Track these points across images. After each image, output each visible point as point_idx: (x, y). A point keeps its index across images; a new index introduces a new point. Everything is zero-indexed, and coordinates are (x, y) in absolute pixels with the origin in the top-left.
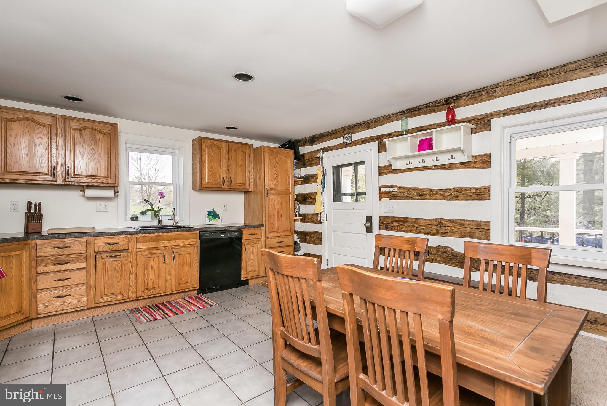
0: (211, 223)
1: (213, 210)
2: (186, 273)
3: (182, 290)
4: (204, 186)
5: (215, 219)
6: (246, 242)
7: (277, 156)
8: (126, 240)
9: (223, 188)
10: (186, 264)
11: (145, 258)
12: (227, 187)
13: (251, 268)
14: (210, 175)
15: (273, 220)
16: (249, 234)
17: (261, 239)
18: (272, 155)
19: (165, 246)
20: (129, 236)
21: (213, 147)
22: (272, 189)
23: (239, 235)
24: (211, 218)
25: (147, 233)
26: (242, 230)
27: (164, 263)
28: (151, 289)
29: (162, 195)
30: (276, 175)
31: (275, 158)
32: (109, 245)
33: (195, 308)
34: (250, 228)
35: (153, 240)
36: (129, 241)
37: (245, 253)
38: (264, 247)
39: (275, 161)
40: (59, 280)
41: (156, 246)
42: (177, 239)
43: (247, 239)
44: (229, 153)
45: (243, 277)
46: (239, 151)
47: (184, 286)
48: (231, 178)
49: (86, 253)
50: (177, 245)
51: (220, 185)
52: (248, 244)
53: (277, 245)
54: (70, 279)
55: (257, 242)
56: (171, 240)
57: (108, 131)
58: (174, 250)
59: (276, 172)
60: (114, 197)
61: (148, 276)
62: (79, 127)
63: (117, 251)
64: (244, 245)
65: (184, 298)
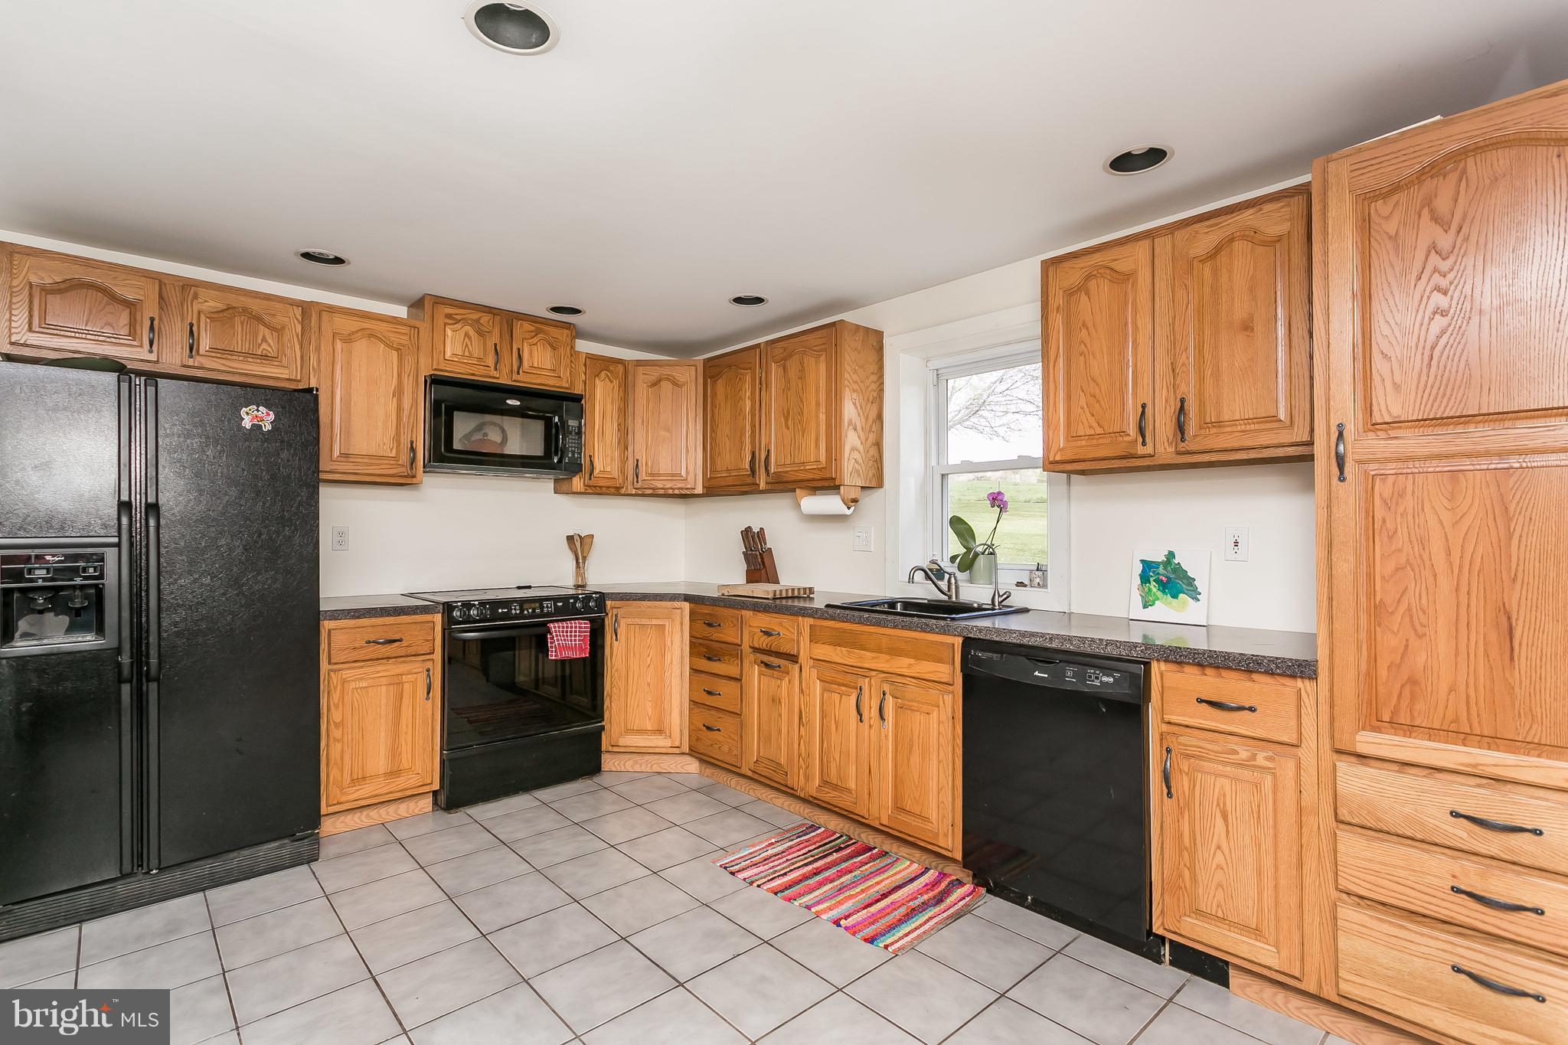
0: (1150, 614)
1: (1171, 555)
2: (917, 782)
3: (910, 835)
4: (1058, 458)
5: (1175, 596)
6: (1182, 739)
7: (1453, 178)
8: (792, 630)
9: (1143, 457)
10: (916, 747)
11: (824, 690)
12: (1166, 444)
13: (1211, 895)
14: (1082, 408)
15: (1407, 646)
16: (1200, 701)
17: (1300, 752)
18: (1396, 188)
19: (866, 666)
20: (800, 618)
21: (1092, 284)
22: (1396, 423)
23: (1124, 692)
24: (1154, 590)
25: (827, 619)
26: (1159, 668)
27: (861, 721)
28: (835, 787)
29: (997, 500)
30: (1437, 316)
31: (1428, 202)
32: (766, 637)
33: (835, 914)
34: (1210, 665)
35: (840, 640)
36: (799, 634)
37: (1169, 794)
38: (1327, 811)
39: (1435, 219)
40: (709, 693)
41: (846, 663)
42: (894, 652)
43: (1187, 726)
44: (1174, 279)
45: (1163, 924)
46: (1231, 253)
47: (911, 826)
48: (1182, 401)
49: (741, 646)
50: (898, 671)
51: (1129, 442)
52: (1191, 751)
53: (1464, 835)
54: (719, 694)
55: (1261, 760)
56: (879, 650)
57: (823, 347)
58: (886, 687)
59: (1438, 300)
60: (849, 512)
61: (829, 747)
62: (782, 356)
63: (779, 655)
64: (1168, 751)
65: (927, 870)
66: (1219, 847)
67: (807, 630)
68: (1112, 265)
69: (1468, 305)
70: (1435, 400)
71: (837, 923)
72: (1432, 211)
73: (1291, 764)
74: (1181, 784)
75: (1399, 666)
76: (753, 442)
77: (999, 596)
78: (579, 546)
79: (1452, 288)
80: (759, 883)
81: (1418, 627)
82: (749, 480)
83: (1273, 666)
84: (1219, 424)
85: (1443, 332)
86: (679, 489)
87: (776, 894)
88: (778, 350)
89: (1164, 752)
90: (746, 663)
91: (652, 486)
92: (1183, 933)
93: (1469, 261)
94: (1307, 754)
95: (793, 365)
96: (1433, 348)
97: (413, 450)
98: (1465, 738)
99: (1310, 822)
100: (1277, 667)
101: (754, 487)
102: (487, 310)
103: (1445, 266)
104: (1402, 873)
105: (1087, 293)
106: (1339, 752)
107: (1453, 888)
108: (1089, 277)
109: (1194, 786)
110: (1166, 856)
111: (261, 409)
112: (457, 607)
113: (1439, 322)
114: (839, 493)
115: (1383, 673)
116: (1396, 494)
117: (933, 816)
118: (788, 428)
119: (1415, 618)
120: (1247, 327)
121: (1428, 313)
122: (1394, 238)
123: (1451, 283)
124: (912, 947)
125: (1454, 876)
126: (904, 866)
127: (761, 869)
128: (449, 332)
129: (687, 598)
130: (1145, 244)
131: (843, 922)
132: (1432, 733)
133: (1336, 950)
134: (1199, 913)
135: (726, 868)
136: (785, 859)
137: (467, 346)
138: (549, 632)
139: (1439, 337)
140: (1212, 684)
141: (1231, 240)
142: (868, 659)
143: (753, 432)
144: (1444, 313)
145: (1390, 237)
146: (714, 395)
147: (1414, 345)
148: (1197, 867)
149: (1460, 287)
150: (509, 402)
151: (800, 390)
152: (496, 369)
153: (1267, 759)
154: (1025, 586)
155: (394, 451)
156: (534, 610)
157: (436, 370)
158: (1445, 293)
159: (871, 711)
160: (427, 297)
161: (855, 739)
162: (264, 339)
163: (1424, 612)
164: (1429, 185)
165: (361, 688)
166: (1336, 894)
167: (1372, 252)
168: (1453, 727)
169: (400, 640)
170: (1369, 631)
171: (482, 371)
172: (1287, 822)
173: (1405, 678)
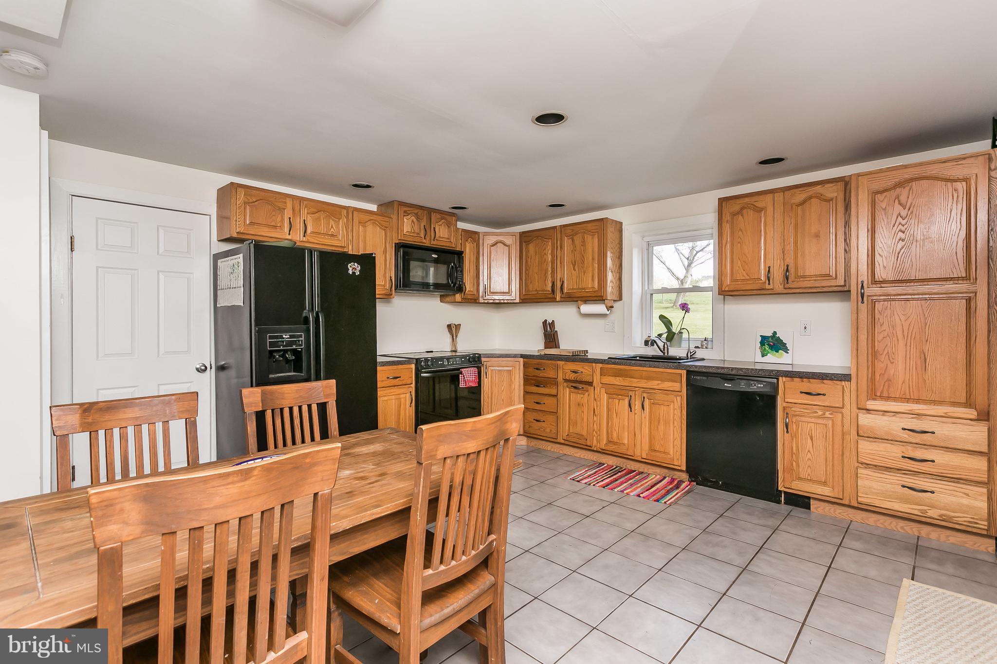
0: (765, 359)
1: (775, 333)
2: (662, 437)
3: (658, 462)
4: (727, 289)
5: (777, 351)
6: (793, 409)
7: (907, 188)
8: (590, 370)
9: (768, 289)
10: (661, 421)
11: (609, 398)
12: (779, 284)
13: (805, 471)
14: (739, 267)
15: (887, 367)
16: (802, 393)
17: (844, 410)
18: (886, 190)
19: (633, 385)
20: (594, 364)
21: (745, 211)
22: (884, 282)
23: (767, 390)
24: (767, 349)
25: (611, 364)
26: (782, 380)
27: (631, 411)
28: (615, 443)
29: (685, 307)
30: (900, 241)
31: (898, 197)
32: (574, 374)
33: (635, 492)
34: (806, 378)
35: (618, 374)
36: (593, 372)
37: (787, 432)
38: (854, 433)
39: (900, 204)
40: (537, 403)
41: (622, 384)
42: (649, 378)
43: (795, 403)
44: (784, 212)
45: (783, 485)
46: (811, 203)
47: (659, 457)
48: (788, 266)
49: (557, 379)
50: (651, 387)
51: (762, 283)
52: (797, 413)
53: (906, 436)
54: (544, 404)
55: (827, 414)
56: (641, 378)
57: (596, 231)
58: (645, 395)
59: (901, 235)
60: (608, 313)
61: (612, 424)
62: (571, 233)
63: (581, 382)
64: (787, 414)
65: (665, 478)
66: (809, 451)
67: (598, 370)
68: (754, 203)
69: (912, 238)
70: (899, 273)
71: (638, 496)
72: (899, 201)
73: (840, 415)
74: (793, 427)
75: (883, 374)
76: (553, 277)
77: (691, 353)
78: (453, 329)
79: (906, 231)
80: (594, 483)
81: (891, 359)
82: (551, 296)
83: (833, 377)
84: (804, 277)
85: (902, 248)
86: (507, 300)
87: (604, 487)
88: (569, 231)
89: (785, 415)
90: (561, 388)
91: (493, 299)
92: (793, 488)
93: (912, 221)
94: (846, 411)
95: (578, 239)
96: (899, 253)
97: (391, 280)
98: (908, 400)
99: (847, 437)
100: (835, 377)
101: (554, 299)
102: (420, 208)
103: (904, 222)
104: (884, 453)
105: (742, 215)
106: (859, 409)
107: (902, 457)
108: (742, 209)
109: (798, 428)
110: (786, 457)
111: (355, 264)
112: (422, 360)
113: (901, 244)
114: (605, 304)
115: (877, 377)
116: (884, 309)
117: (671, 453)
118: (575, 270)
119: (890, 356)
120: (817, 236)
121: (897, 240)
122: (885, 209)
123: (906, 229)
124: (675, 502)
125: (903, 452)
126: (653, 477)
127: (590, 479)
128: (405, 220)
129: (522, 356)
130: (771, 195)
131: (641, 495)
132: (895, 399)
133: (857, 486)
134: (800, 479)
135: (573, 480)
136: (598, 476)
137: (413, 227)
138: (461, 373)
139: (901, 250)
140: (806, 385)
141: (810, 198)
142: (635, 382)
143: (553, 272)
144: (903, 240)
145: (883, 209)
146: (527, 251)
147: (891, 252)
148: (799, 461)
149: (909, 231)
150: (433, 255)
151: (583, 252)
152: (425, 239)
153: (830, 414)
154: (700, 348)
155: (384, 282)
156: (453, 362)
157: (400, 240)
158: (904, 233)
159: (637, 405)
160: (395, 202)
161: (627, 420)
162: (332, 227)
163: (893, 354)
164: (898, 190)
165: (385, 401)
166: (857, 464)
167: (876, 214)
168: (904, 397)
169: (400, 377)
170: (872, 362)
171: (418, 239)
172: (838, 438)
173: (886, 379)
